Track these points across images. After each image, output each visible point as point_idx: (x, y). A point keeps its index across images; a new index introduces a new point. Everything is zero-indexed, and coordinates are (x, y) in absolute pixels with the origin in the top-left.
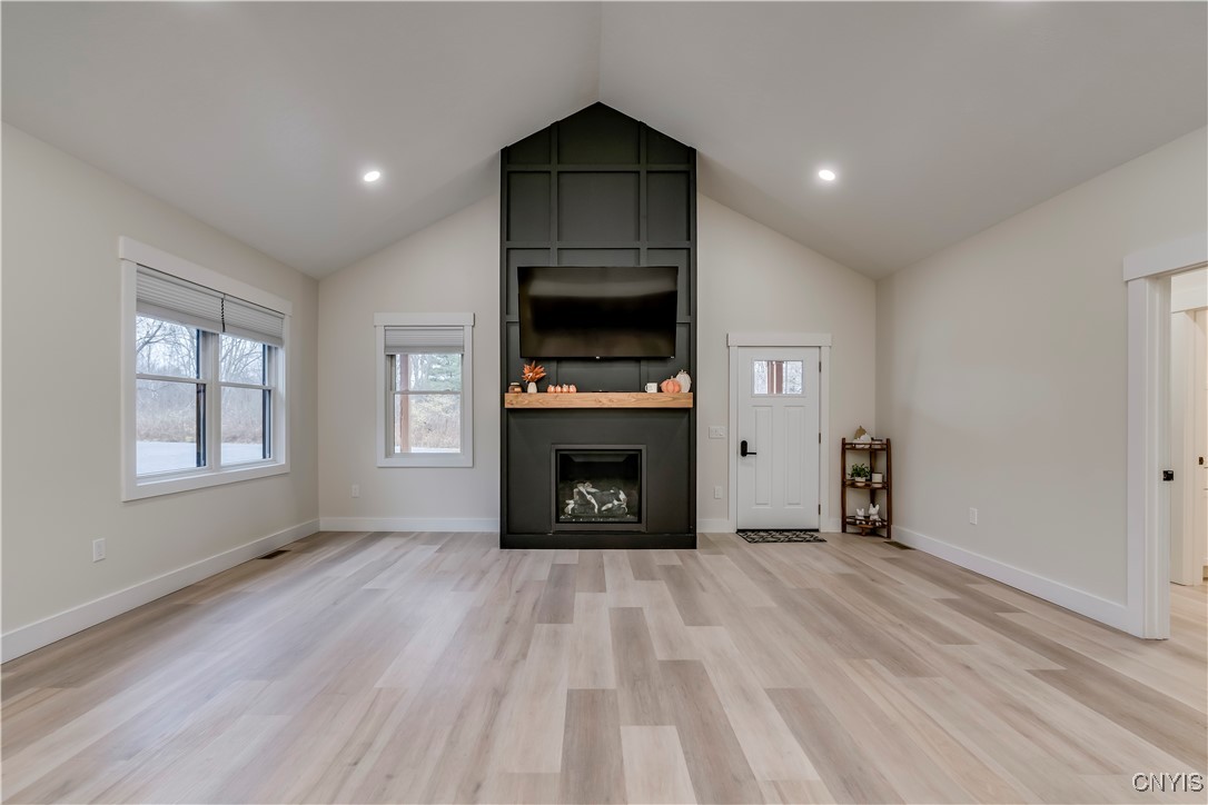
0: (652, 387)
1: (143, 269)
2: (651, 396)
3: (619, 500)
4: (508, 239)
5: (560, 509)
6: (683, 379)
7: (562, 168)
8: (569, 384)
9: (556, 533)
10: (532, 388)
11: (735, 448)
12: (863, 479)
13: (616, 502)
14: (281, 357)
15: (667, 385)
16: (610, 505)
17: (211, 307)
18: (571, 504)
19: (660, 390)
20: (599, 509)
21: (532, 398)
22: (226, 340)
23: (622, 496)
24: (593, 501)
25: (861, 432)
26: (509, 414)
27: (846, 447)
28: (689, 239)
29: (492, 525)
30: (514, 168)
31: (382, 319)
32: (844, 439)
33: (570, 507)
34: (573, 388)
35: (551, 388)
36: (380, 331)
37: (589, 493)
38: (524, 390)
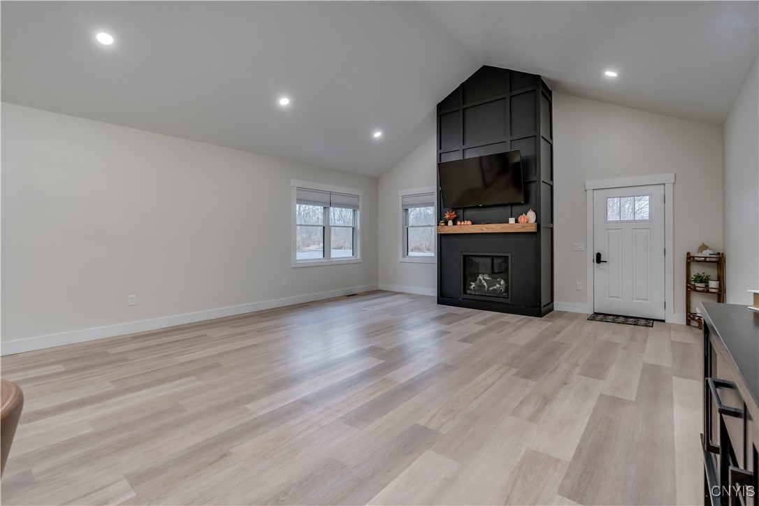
0: (512, 221)
1: (299, 189)
2: (511, 225)
3: (500, 284)
4: (440, 149)
5: (466, 287)
6: (531, 216)
7: (465, 107)
8: (468, 220)
9: (463, 299)
10: (450, 223)
11: (591, 257)
12: (703, 285)
13: (498, 286)
14: (358, 213)
15: (522, 219)
16: (495, 287)
17: (326, 198)
18: (473, 285)
19: (517, 221)
20: (488, 290)
21: (450, 228)
22: (331, 209)
23: (502, 282)
24: (485, 284)
25: (704, 247)
26: (441, 237)
27: (690, 259)
28: (535, 130)
29: (432, 291)
30: (442, 113)
31: (402, 192)
32: (688, 254)
33: (472, 286)
34: (469, 223)
35: (459, 223)
36: (400, 198)
37: (484, 279)
38: (446, 223)
